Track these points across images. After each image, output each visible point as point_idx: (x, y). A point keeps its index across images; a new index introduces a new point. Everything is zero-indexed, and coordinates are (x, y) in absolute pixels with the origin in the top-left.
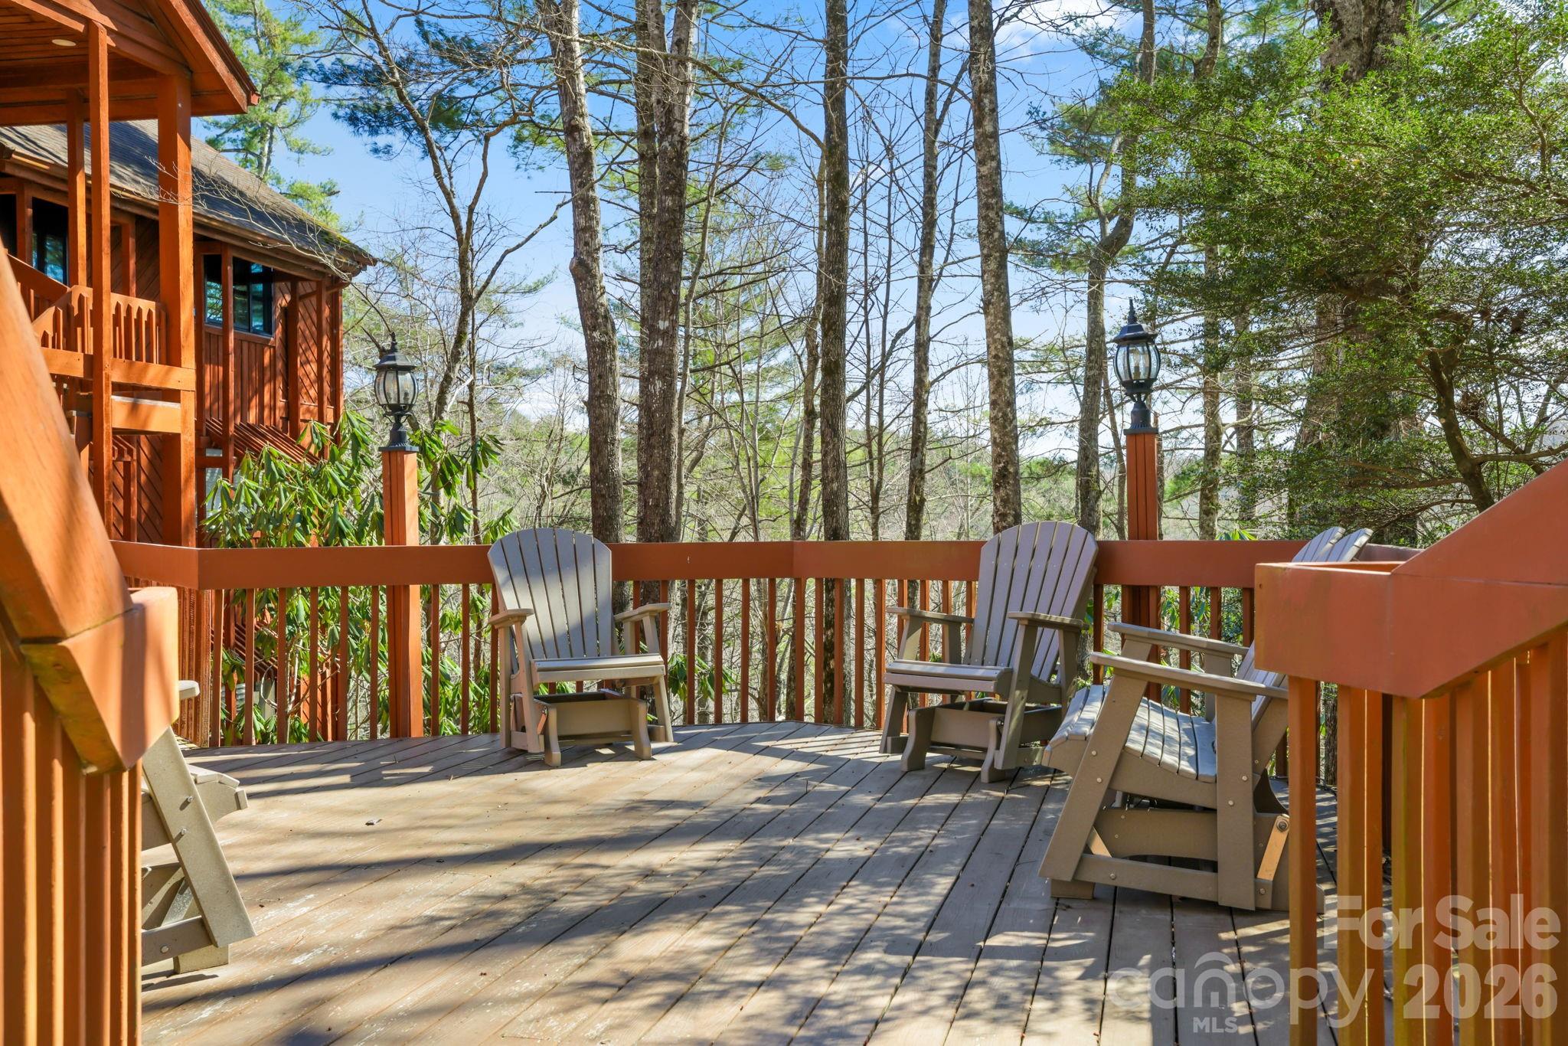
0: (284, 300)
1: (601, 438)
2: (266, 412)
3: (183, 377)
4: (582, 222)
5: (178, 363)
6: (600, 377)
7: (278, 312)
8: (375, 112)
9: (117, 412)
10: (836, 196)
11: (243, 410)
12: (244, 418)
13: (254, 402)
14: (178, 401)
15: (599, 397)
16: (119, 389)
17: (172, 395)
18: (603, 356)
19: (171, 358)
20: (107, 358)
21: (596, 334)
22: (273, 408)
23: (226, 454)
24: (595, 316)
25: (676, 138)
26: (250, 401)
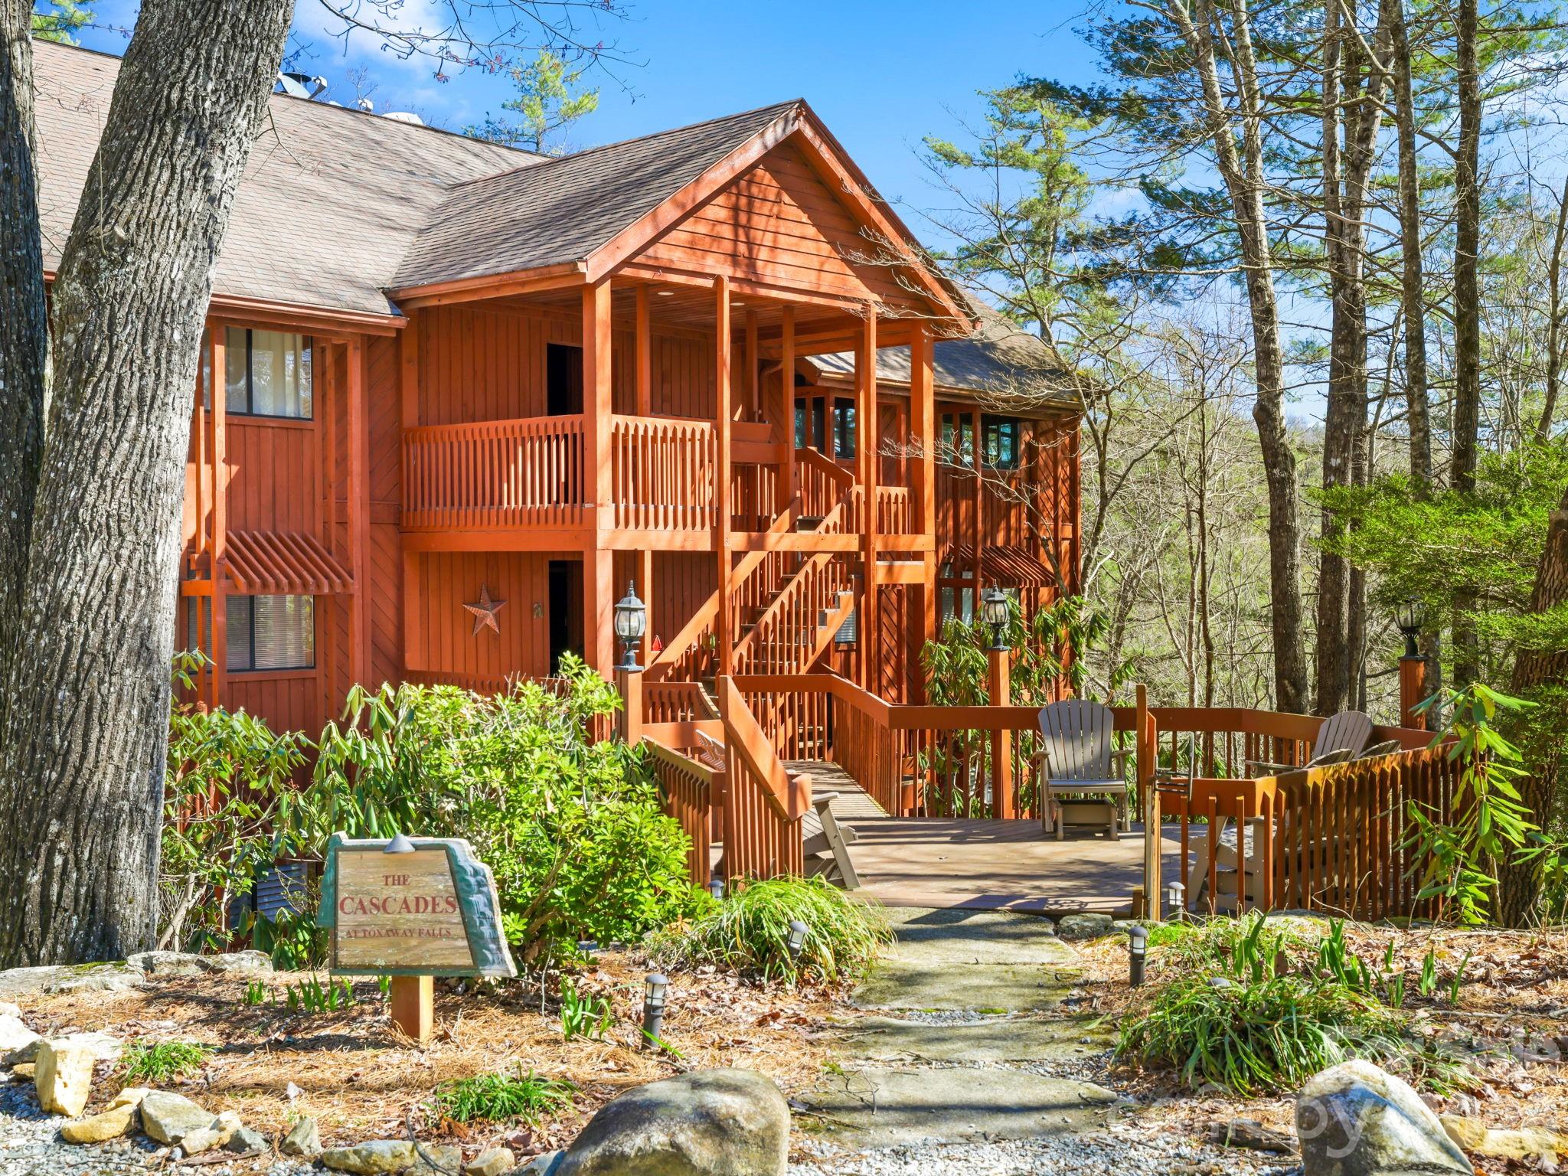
0: (1027, 437)
1: (1280, 564)
2: (1012, 533)
3: (925, 541)
4: (1264, 372)
5: (923, 532)
6: (1280, 509)
7: (1023, 446)
8: (1100, 271)
9: (879, 573)
10: (1464, 360)
11: (992, 533)
12: (993, 542)
13: (1003, 525)
14: (922, 559)
15: (1279, 528)
16: (881, 556)
17: (918, 556)
18: (1283, 489)
19: (918, 528)
20: (873, 536)
21: (1276, 471)
22: (1019, 530)
23: (975, 575)
24: (1275, 455)
25: (1349, 291)
26: (999, 524)
